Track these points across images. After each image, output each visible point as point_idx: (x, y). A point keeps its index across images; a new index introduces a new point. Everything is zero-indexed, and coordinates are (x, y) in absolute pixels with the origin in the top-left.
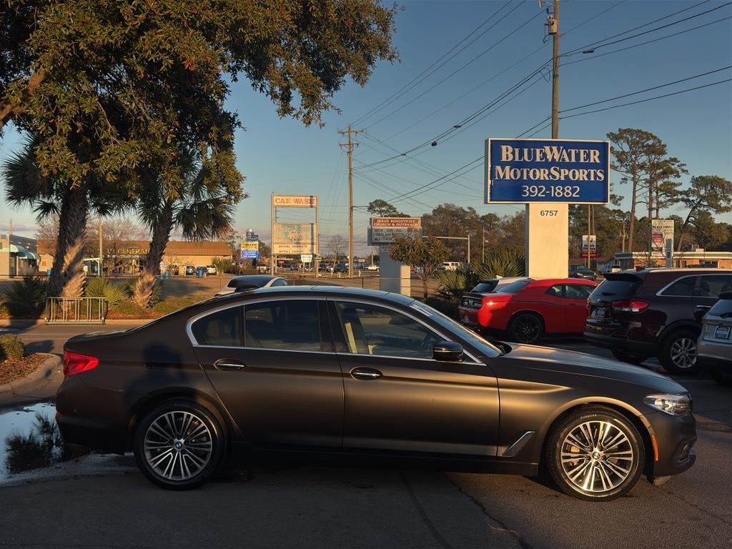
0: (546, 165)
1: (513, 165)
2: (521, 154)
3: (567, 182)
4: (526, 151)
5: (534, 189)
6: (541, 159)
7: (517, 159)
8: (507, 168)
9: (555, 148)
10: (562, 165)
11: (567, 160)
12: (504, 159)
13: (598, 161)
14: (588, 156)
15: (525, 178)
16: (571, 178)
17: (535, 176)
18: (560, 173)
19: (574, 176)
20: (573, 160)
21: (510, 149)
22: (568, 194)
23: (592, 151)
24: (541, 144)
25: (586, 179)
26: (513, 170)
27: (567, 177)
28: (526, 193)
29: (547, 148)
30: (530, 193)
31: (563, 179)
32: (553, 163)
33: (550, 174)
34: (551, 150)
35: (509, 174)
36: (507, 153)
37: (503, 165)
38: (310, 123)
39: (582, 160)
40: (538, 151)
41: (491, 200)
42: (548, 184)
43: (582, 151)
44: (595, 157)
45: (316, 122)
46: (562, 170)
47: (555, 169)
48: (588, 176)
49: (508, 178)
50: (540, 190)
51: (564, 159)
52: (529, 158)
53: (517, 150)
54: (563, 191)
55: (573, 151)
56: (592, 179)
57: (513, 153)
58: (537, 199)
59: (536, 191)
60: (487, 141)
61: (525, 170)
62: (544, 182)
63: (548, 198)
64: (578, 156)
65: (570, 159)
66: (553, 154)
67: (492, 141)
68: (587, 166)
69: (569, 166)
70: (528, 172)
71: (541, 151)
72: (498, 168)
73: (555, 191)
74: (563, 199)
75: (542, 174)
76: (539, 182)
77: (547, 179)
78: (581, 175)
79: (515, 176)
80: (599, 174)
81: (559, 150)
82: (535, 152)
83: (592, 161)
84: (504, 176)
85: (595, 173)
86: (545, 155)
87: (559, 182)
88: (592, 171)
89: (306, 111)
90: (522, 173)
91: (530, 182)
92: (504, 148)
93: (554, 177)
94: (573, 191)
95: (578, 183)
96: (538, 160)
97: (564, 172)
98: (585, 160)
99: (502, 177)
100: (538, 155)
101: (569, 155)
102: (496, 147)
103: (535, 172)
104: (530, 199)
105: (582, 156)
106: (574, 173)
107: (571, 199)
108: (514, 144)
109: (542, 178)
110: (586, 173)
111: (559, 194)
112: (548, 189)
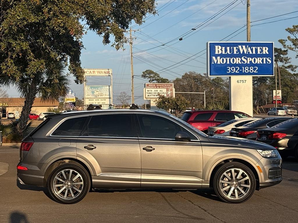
0: (240, 55)
1: (221, 56)
2: (226, 50)
3: (251, 64)
4: (228, 48)
5: (233, 69)
6: (237, 52)
7: (224, 53)
8: (219, 58)
9: (244, 47)
10: (248, 55)
11: (251, 53)
13: (267, 53)
14: (262, 51)
15: (228, 63)
16: (253, 62)
18: (247, 59)
19: (255, 61)
20: (254, 53)
21: (220, 47)
22: (251, 71)
23: (264, 48)
24: (236, 45)
25: (261, 63)
26: (222, 59)
27: (251, 62)
28: (229, 71)
29: (240, 47)
30: (231, 71)
31: (248, 63)
32: (244, 54)
33: (241, 61)
35: (219, 61)
36: (218, 50)
37: (216, 56)
38: (119, 49)
39: (259, 53)
40: (235, 48)
41: (210, 75)
42: (241, 66)
43: (259, 48)
44: (265, 51)
45: (121, 48)
46: (248, 58)
47: (244, 58)
48: (263, 61)
49: (219, 63)
50: (236, 69)
51: (249, 52)
52: (230, 52)
53: (224, 48)
54: (249, 69)
55: (254, 48)
56: (265, 63)
57: (222, 49)
58: (235, 74)
59: (235, 70)
60: (207, 43)
62: (239, 65)
63: (241, 73)
64: (256, 50)
65: (252, 52)
66: (243, 49)
67: (210, 43)
68: (262, 56)
69: (252, 56)
71: (236, 48)
72: (214, 58)
73: (245, 69)
74: (249, 74)
75: (237, 61)
76: (236, 65)
77: (240, 63)
78: (259, 61)
80: (268, 60)
81: (246, 47)
83: (264, 53)
84: (217, 61)
85: (266, 60)
86: (239, 50)
87: (247, 65)
88: (265, 59)
89: (117, 43)
90: (227, 60)
91: (231, 65)
92: (217, 47)
93: (244, 62)
94: (254, 69)
95: (257, 65)
96: (235, 53)
97: (249, 59)
98: (260, 52)
99: (216, 63)
100: (235, 50)
101: (252, 50)
102: (212, 46)
103: (233, 60)
104: (231, 74)
105: (259, 50)
106: (255, 60)
107: (253, 74)
108: (222, 45)
109: (237, 63)
110: (261, 59)
111: (247, 71)
112: (241, 68)
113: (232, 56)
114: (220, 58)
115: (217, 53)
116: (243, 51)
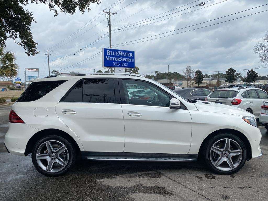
0: (119, 57)
1: (110, 56)
2: (112, 53)
4: (114, 52)
5: (116, 63)
7: (111, 55)
8: (109, 57)
9: (121, 52)
10: (123, 57)
11: (124, 56)
12: (108, 54)
13: (132, 56)
15: (114, 60)
16: (126, 61)
18: (123, 59)
20: (126, 56)
21: (109, 51)
22: (125, 65)
23: (130, 53)
27: (124, 60)
28: (114, 65)
29: (119, 52)
30: (115, 65)
31: (123, 61)
33: (120, 59)
35: (109, 59)
36: (108, 53)
39: (128, 56)
40: (117, 52)
41: (104, 66)
42: (120, 62)
43: (128, 53)
44: (131, 55)
47: (121, 58)
48: (130, 60)
49: (109, 60)
50: (118, 64)
51: (123, 55)
52: (115, 54)
53: (111, 52)
56: (131, 61)
57: (110, 53)
58: (117, 66)
60: (103, 48)
63: (120, 66)
66: (121, 53)
68: (129, 58)
71: (118, 53)
72: (106, 57)
73: (122, 64)
74: (124, 67)
75: (118, 59)
76: (117, 62)
77: (119, 61)
78: (128, 60)
79: (111, 59)
81: (122, 52)
82: (116, 53)
85: (131, 60)
86: (119, 54)
88: (131, 59)
90: (113, 58)
92: (108, 51)
93: (121, 60)
94: (126, 64)
95: (127, 62)
96: (117, 55)
97: (124, 59)
99: (107, 59)
101: (125, 54)
103: (116, 59)
105: (128, 55)
106: (126, 59)
107: (126, 67)
110: (129, 60)
111: (123, 65)
113: (116, 56)
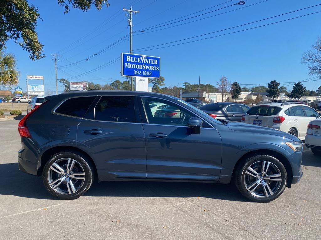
0: (141, 64)
2: (133, 59)
3: (148, 70)
4: (135, 58)
6: (140, 62)
7: (132, 61)
10: (146, 64)
13: (157, 64)
14: (154, 62)
17: (138, 67)
19: (150, 68)
20: (149, 63)
23: (155, 60)
24: (139, 57)
25: (153, 69)
26: (131, 65)
28: (135, 73)
29: (141, 58)
32: (144, 63)
33: (142, 67)
34: (143, 59)
37: (128, 63)
43: (152, 60)
46: (146, 66)
47: (144, 65)
50: (139, 72)
54: (147, 73)
55: (149, 60)
56: (155, 70)
57: (131, 59)
58: (139, 75)
59: (138, 73)
61: (135, 65)
62: (141, 70)
63: (142, 75)
64: (151, 61)
65: (148, 62)
67: (123, 54)
69: (148, 65)
70: (136, 66)
72: (126, 64)
73: (144, 73)
76: (139, 70)
79: (132, 67)
80: (157, 68)
81: (145, 59)
83: (155, 64)
84: (128, 67)
86: (141, 60)
87: (145, 70)
88: (155, 67)
91: (136, 69)
92: (128, 56)
93: (144, 68)
94: (150, 73)
95: (151, 70)
98: (153, 63)
100: (139, 60)
102: (125, 56)
104: (136, 75)
107: (149, 76)
108: (131, 56)
109: (140, 68)
110: (153, 67)
112: (142, 72)
113: (137, 63)
114: (130, 64)
115: (128, 61)
116: (143, 61)
